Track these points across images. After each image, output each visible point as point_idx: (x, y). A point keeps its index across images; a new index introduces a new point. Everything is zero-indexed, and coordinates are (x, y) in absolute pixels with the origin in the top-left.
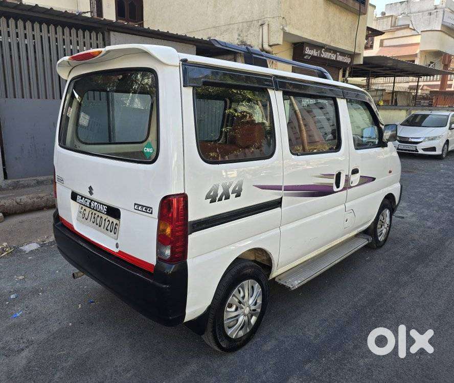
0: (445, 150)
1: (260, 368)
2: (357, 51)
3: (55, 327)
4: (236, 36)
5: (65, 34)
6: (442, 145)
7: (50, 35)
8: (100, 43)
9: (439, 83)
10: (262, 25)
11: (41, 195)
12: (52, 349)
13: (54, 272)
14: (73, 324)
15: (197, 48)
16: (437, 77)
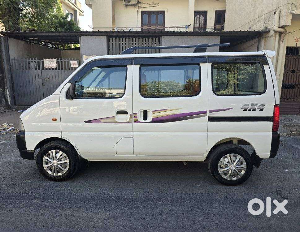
4: (263, 24)
10: (275, 13)
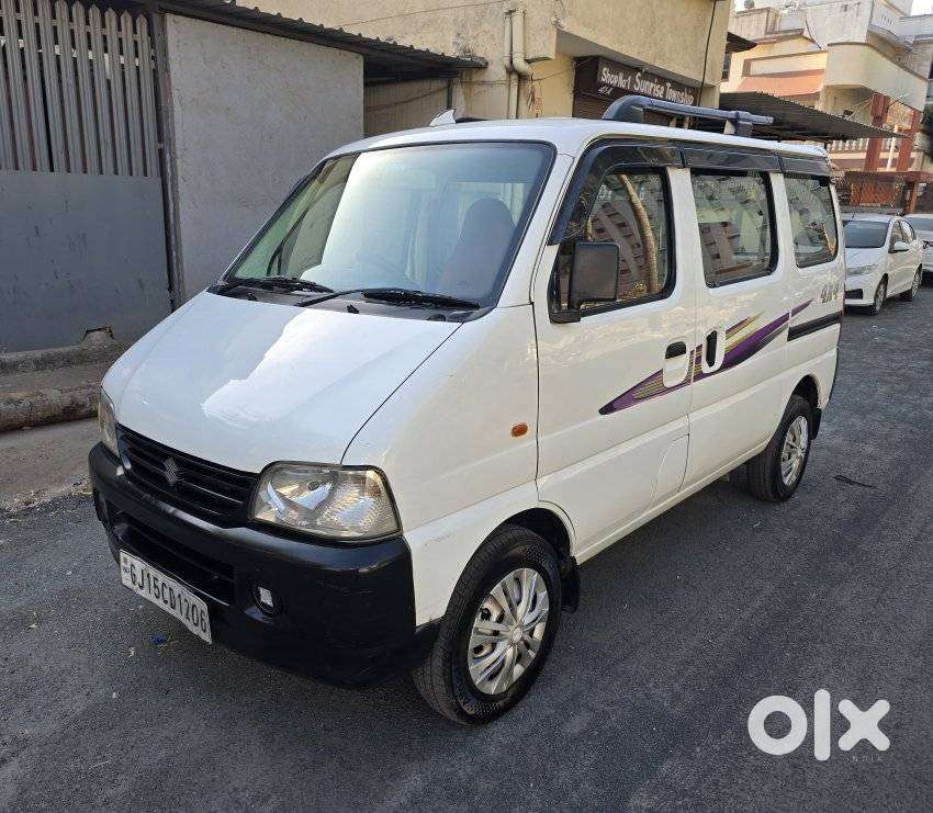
0: (881, 298)
1: (564, 776)
2: (708, 81)
3: (78, 705)
4: (451, 38)
5: (58, 15)
6: (875, 285)
7: (21, 16)
8: (142, 42)
9: (863, 156)
10: (510, 12)
11: (16, 395)
12: (76, 755)
13: (62, 574)
14: (121, 695)
15: (365, 63)
16: (864, 143)
